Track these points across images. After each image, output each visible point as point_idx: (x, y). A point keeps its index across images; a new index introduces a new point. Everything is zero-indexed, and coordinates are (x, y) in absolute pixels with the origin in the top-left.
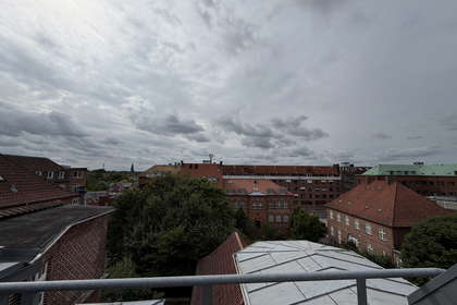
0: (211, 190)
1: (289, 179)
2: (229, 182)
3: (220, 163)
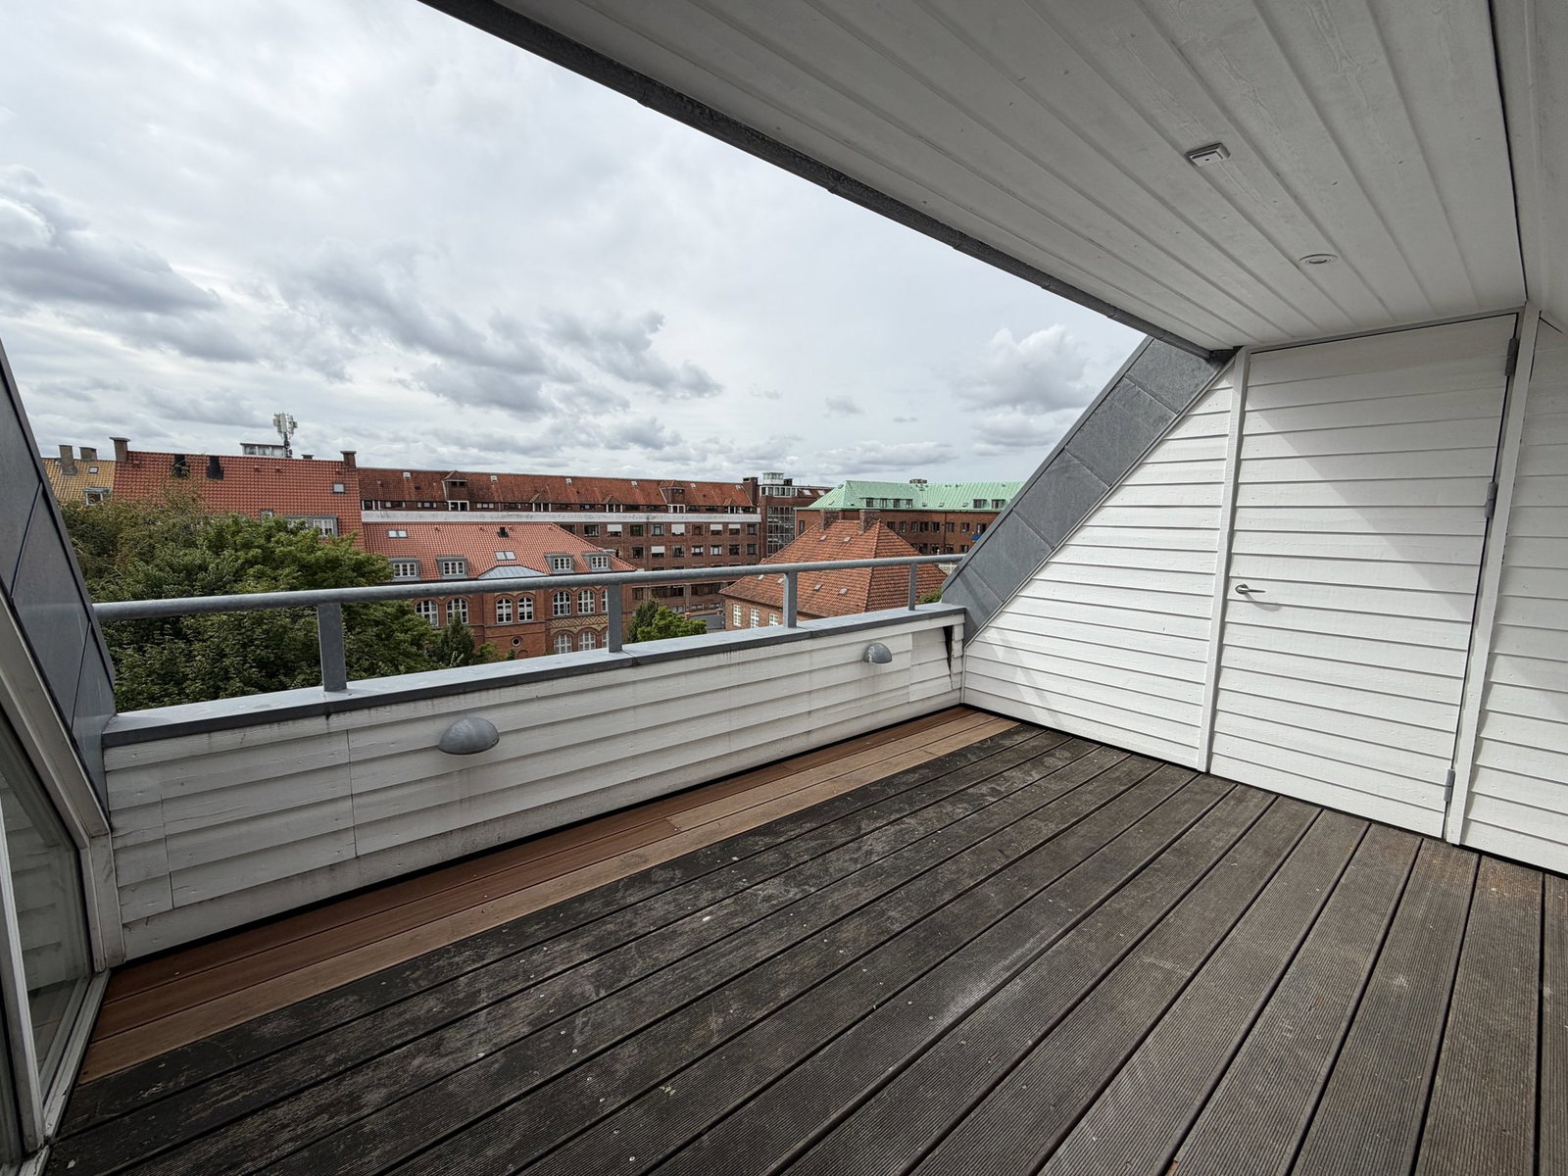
1: (615, 520)
2: (392, 534)
3: (341, 458)
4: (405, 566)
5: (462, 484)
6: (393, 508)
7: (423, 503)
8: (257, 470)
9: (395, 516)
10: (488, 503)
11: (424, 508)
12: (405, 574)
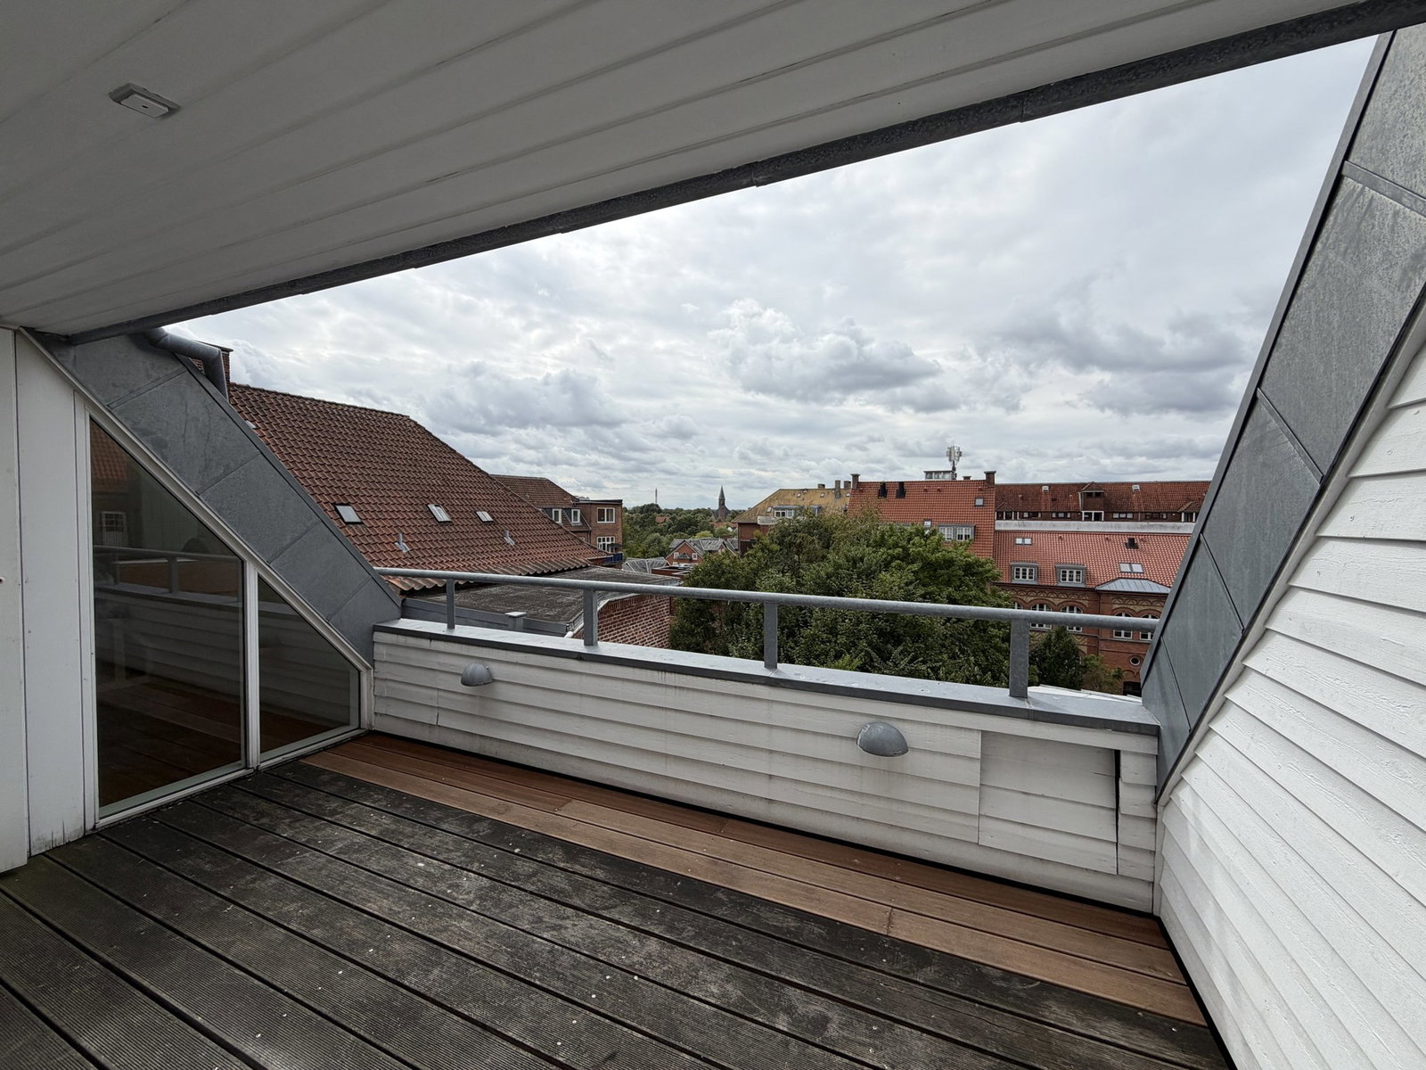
0: (949, 563)
2: (1019, 541)
3: (984, 477)
4: (1024, 570)
5: (1098, 495)
6: (1029, 518)
7: (1057, 513)
8: (926, 490)
9: (1030, 525)
10: (1126, 513)
11: (1058, 518)
12: (1024, 577)
